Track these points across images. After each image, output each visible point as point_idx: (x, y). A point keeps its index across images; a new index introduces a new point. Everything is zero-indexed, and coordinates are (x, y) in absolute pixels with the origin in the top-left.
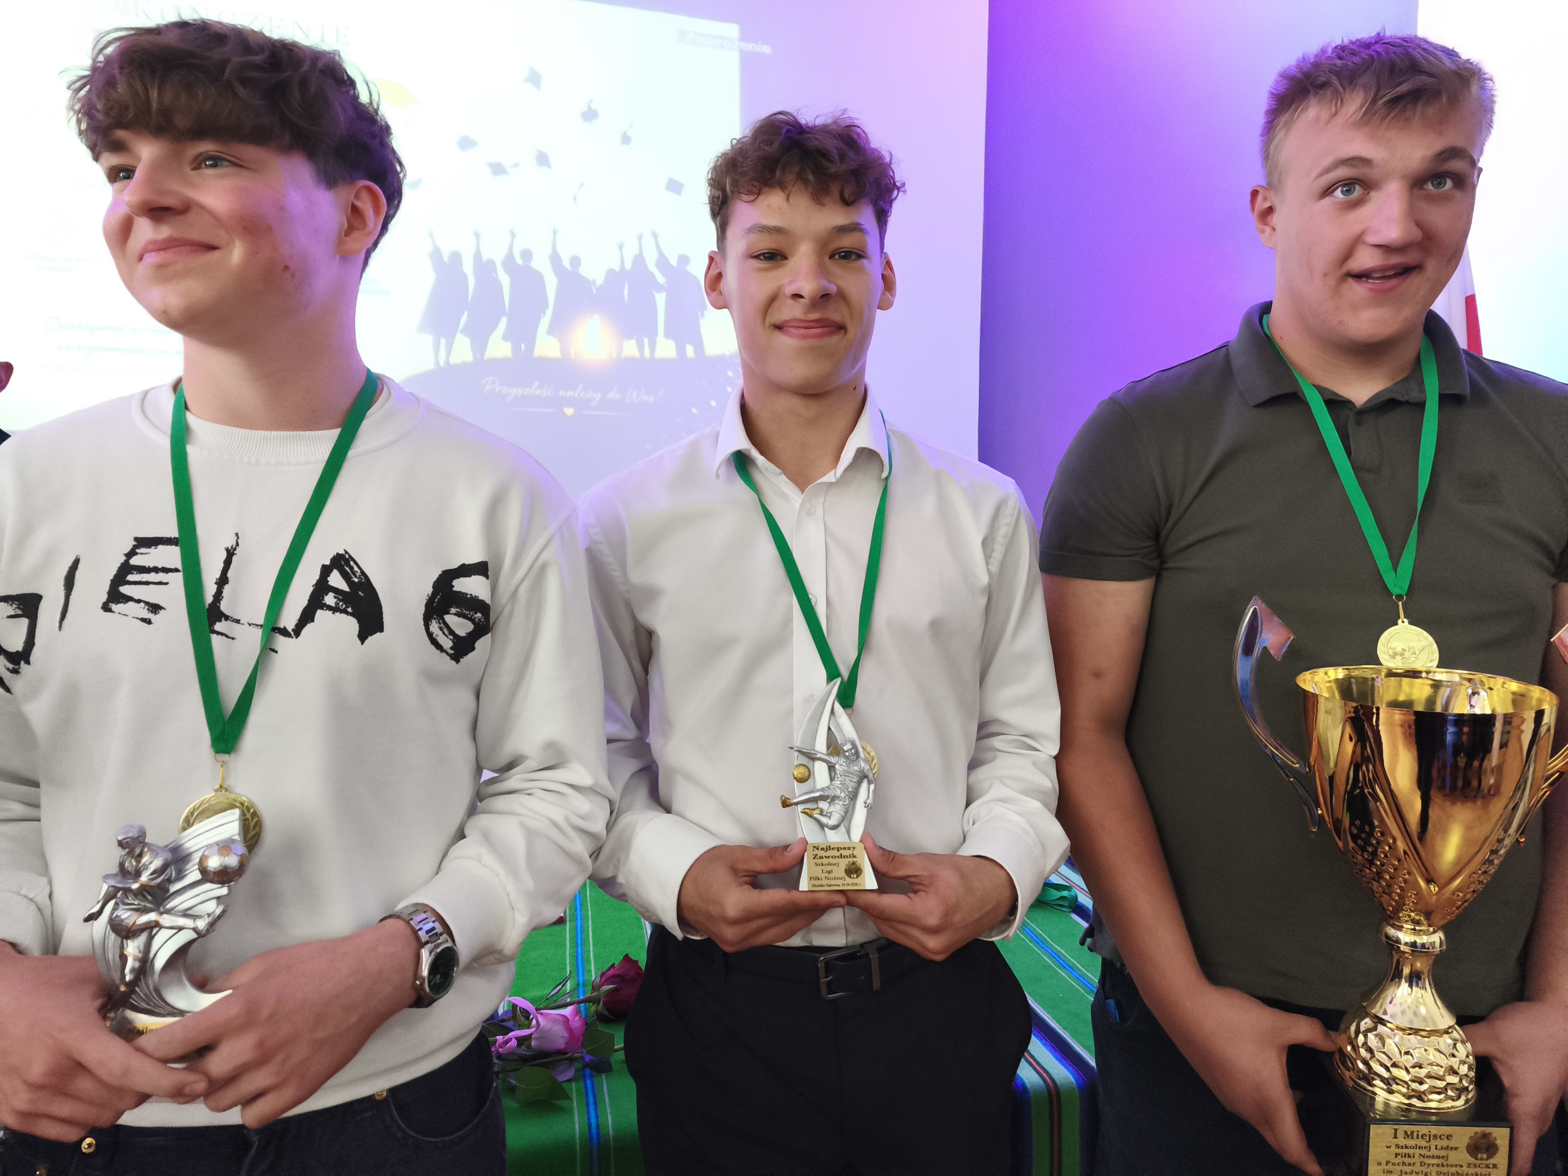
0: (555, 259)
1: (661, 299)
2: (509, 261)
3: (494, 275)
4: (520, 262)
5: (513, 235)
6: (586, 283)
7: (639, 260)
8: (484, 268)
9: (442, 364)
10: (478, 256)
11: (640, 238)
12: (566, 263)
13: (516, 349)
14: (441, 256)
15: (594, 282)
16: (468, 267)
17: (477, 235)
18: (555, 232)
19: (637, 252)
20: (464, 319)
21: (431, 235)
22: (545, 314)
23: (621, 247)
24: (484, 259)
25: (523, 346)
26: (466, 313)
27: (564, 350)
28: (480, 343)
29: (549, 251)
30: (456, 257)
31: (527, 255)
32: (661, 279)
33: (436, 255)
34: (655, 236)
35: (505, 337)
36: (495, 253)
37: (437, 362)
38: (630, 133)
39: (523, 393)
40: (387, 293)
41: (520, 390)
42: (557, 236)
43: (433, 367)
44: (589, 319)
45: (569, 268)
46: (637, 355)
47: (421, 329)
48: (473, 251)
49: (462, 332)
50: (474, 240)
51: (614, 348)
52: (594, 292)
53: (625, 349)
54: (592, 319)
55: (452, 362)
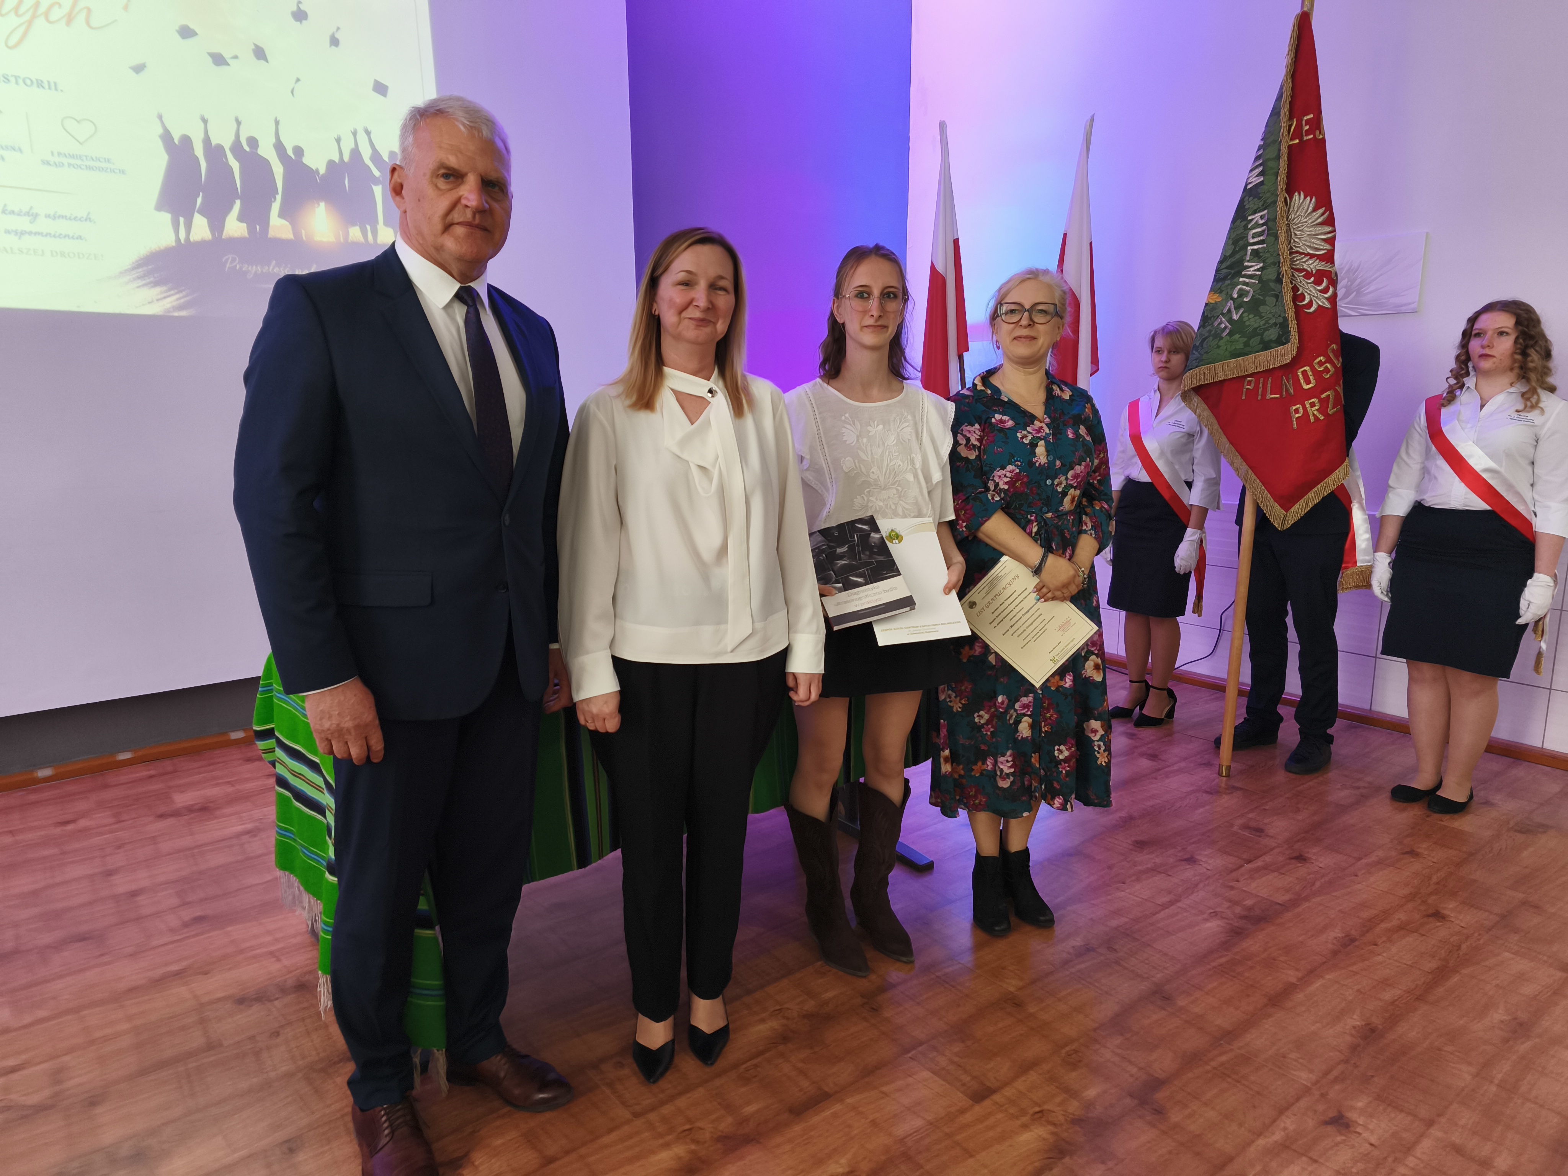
0: (279, 147)
1: (378, 190)
2: (237, 147)
3: (224, 160)
4: (247, 149)
5: (239, 123)
6: (311, 173)
7: (356, 153)
8: (214, 152)
10: (207, 141)
11: (355, 134)
12: (290, 153)
13: (251, 229)
14: (173, 139)
15: (317, 171)
16: (199, 151)
17: (205, 121)
18: (277, 123)
19: (353, 146)
20: (199, 200)
21: (160, 117)
22: (275, 199)
23: (338, 140)
24: (214, 142)
25: (258, 227)
26: (201, 194)
27: (296, 233)
28: (217, 224)
29: (273, 140)
30: (186, 140)
31: (253, 142)
32: (377, 173)
33: (167, 137)
34: (368, 133)
35: (241, 219)
36: (223, 137)
37: (178, 240)
38: (337, 36)
39: (262, 271)
40: (123, 172)
41: (259, 268)
42: (280, 127)
43: (174, 244)
44: (316, 205)
45: (293, 157)
46: (362, 240)
47: (159, 207)
48: (202, 135)
49: (199, 212)
50: (202, 125)
51: (341, 233)
52: (318, 181)
53: (351, 234)
54: (319, 205)
55: (192, 239)
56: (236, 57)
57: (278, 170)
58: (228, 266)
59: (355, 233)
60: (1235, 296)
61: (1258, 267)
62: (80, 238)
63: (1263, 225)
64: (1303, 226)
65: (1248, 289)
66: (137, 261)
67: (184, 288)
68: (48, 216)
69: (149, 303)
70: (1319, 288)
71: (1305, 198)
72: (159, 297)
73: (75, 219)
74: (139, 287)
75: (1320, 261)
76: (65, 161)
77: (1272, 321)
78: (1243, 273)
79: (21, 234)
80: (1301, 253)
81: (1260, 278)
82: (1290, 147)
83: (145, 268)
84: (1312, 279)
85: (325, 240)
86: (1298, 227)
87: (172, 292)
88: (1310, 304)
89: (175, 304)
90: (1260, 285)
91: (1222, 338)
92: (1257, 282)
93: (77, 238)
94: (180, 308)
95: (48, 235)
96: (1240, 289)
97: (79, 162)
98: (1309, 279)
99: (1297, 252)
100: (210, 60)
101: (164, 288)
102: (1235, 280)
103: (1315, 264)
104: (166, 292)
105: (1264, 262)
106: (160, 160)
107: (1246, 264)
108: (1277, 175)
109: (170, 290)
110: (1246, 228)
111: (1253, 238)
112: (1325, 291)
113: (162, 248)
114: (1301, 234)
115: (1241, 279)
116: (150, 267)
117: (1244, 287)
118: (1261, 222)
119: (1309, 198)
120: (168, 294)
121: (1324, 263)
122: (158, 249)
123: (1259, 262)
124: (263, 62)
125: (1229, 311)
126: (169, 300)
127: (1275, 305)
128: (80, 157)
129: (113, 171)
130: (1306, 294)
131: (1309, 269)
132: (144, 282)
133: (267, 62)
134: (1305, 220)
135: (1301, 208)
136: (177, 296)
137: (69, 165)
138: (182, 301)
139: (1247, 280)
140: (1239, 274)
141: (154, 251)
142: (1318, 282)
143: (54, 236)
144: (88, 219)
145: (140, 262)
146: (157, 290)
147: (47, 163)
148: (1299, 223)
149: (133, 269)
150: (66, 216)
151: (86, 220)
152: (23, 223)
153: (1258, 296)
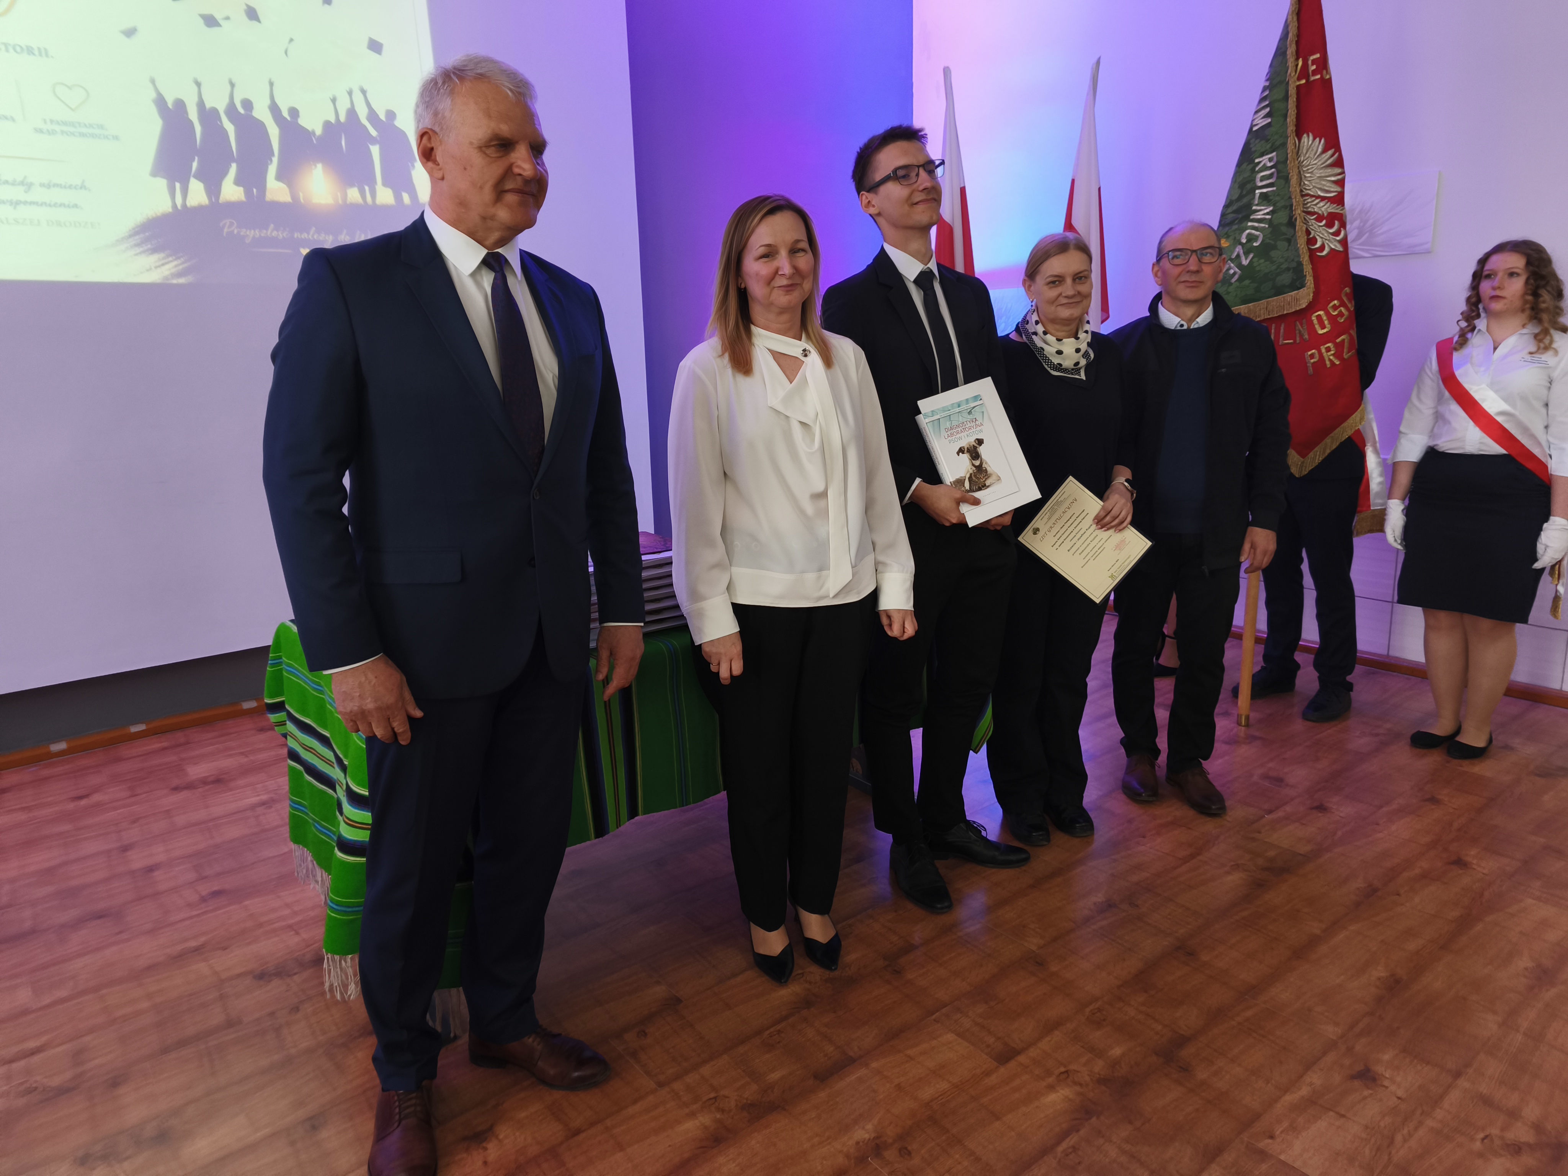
0: (274, 109)
1: (375, 150)
2: (231, 110)
3: (219, 123)
4: (242, 111)
5: (232, 85)
6: (307, 134)
7: (352, 113)
8: (209, 116)
10: (201, 104)
11: (350, 93)
12: (285, 114)
13: (248, 193)
14: (167, 104)
15: (313, 133)
16: (193, 114)
17: (198, 84)
18: (271, 84)
19: (349, 106)
20: (195, 165)
21: (153, 82)
22: (271, 161)
23: (334, 101)
24: (208, 105)
25: (255, 190)
26: (196, 158)
27: (294, 196)
28: (213, 189)
29: (268, 102)
30: (180, 105)
31: (248, 104)
32: (373, 133)
33: (160, 102)
34: (364, 92)
35: (236, 183)
36: (217, 101)
37: (174, 205)
39: (260, 235)
40: (116, 138)
41: (257, 232)
42: (274, 88)
43: (170, 210)
44: (313, 167)
45: (289, 118)
46: (360, 201)
47: (155, 173)
48: (196, 99)
49: (195, 177)
50: (195, 88)
51: (339, 194)
52: (315, 142)
53: (349, 195)
54: (316, 166)
55: (188, 204)
56: (227, 18)
57: (274, 132)
58: (226, 230)
59: (353, 195)
60: (1244, 241)
61: (1268, 210)
62: (76, 206)
63: (1271, 167)
64: (1313, 168)
65: (1258, 233)
66: (134, 229)
67: (181, 254)
68: (42, 185)
69: (147, 270)
70: (1331, 231)
71: (1314, 139)
72: (157, 264)
73: (70, 187)
74: (136, 255)
75: (1331, 203)
76: (57, 128)
77: (1284, 266)
78: (1252, 217)
79: (16, 204)
80: (1312, 196)
81: (1270, 222)
82: (1298, 87)
83: (142, 236)
84: (1324, 222)
85: (323, 202)
86: (1308, 169)
87: (170, 259)
88: (1322, 248)
89: (173, 270)
90: (1271, 229)
91: (1231, 284)
92: (1267, 226)
93: (73, 207)
94: (179, 275)
95: (44, 204)
96: (1249, 234)
97: (72, 129)
98: (1321, 222)
99: (1308, 195)
100: (201, 21)
101: (162, 255)
102: (1243, 225)
103: (1325, 207)
104: (164, 258)
105: (1274, 205)
106: (155, 126)
107: (1254, 208)
108: (1285, 116)
109: (168, 256)
110: (1253, 172)
111: (1261, 181)
112: (1337, 233)
113: (159, 214)
114: (1310, 177)
115: (1250, 224)
116: (147, 234)
117: (1253, 232)
118: (1269, 164)
119: (1318, 139)
120: (166, 261)
121: (1335, 205)
122: (154, 216)
123: (1269, 206)
124: (255, 23)
125: (1238, 256)
126: (167, 267)
127: (1288, 250)
128: (72, 124)
129: (106, 137)
130: (1317, 237)
131: (1320, 212)
132: (141, 249)
133: (259, 21)
134: (1315, 162)
135: (1310, 150)
136: (175, 263)
137: (63, 132)
138: (181, 267)
139: (1256, 224)
140: (1247, 218)
141: (150, 218)
142: (1330, 225)
143: (50, 205)
144: (83, 187)
145: (136, 229)
146: (154, 258)
147: (39, 131)
148: (1308, 165)
149: (131, 236)
150: (61, 185)
151: (81, 188)
152: (17, 193)
153: (1268, 241)
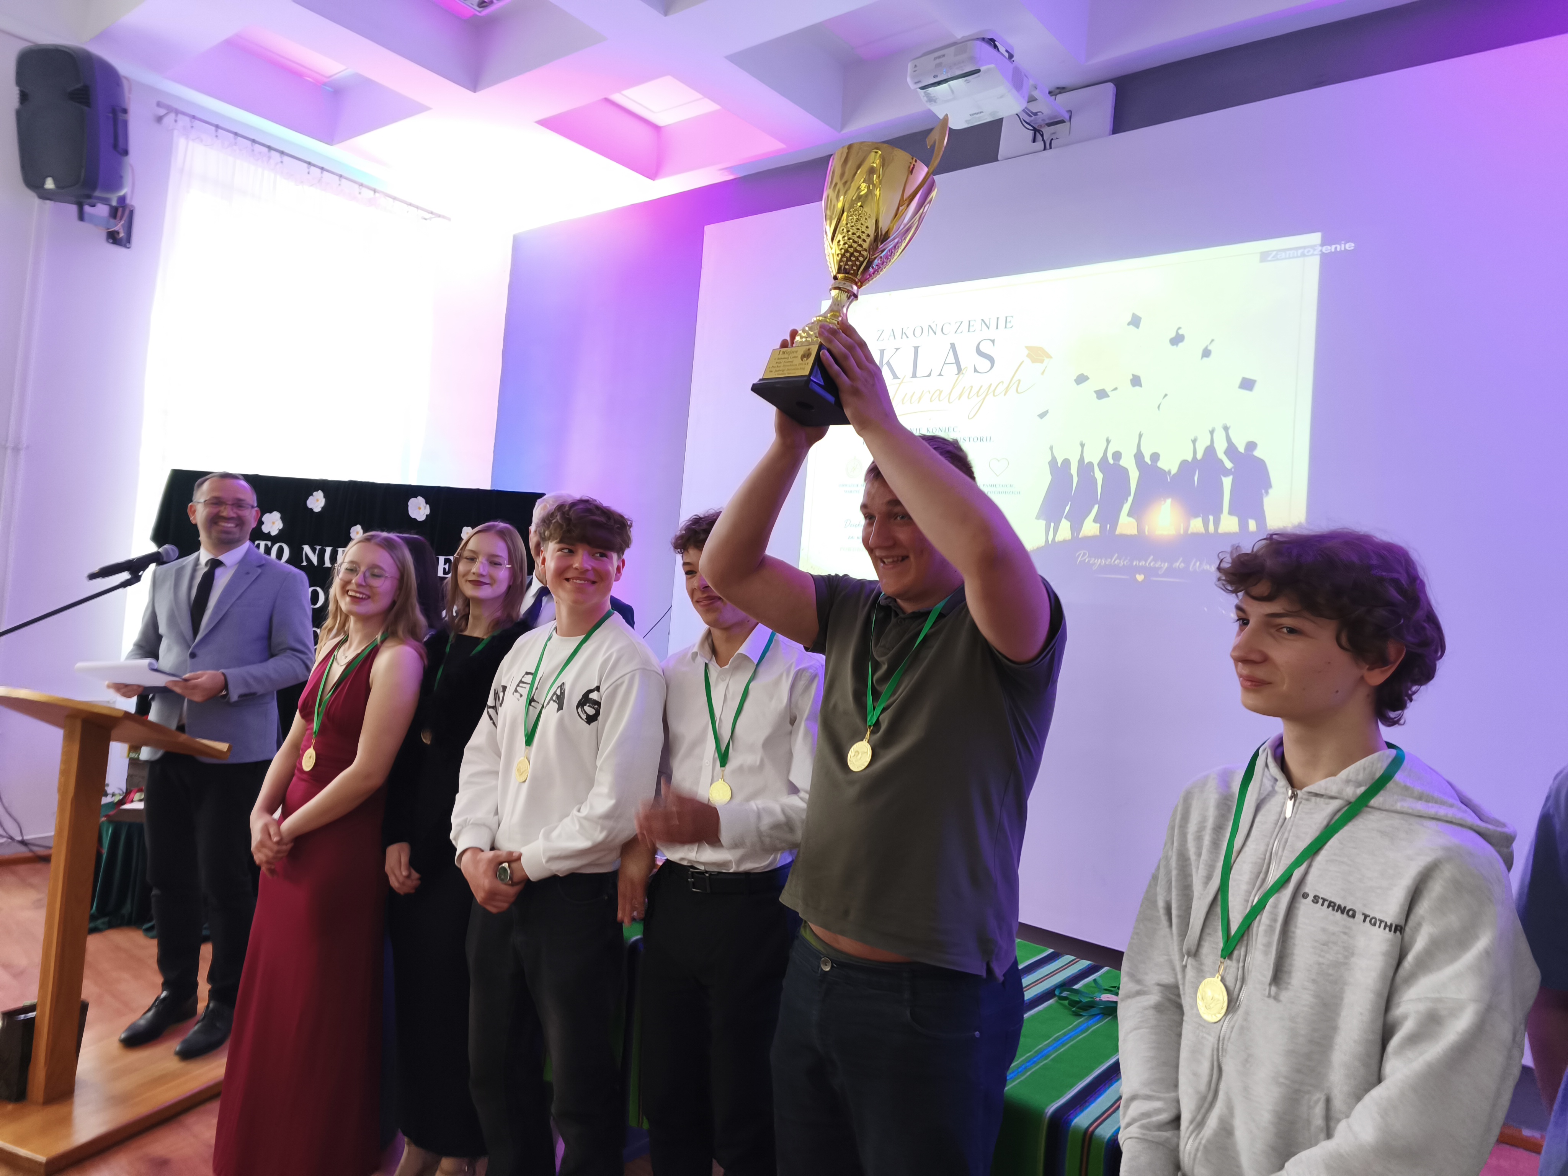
1: (1227, 482)
3: (1092, 474)
7: (1210, 450)
8: (1085, 469)
9: (1050, 542)
10: (1081, 460)
11: (1212, 432)
12: (1147, 459)
13: (1102, 529)
14: (1057, 463)
15: (1169, 472)
16: (1074, 469)
18: (1140, 436)
19: (1208, 443)
20: (1067, 508)
21: (1051, 448)
22: (1127, 500)
23: (1194, 442)
24: (1086, 462)
26: (1070, 503)
27: (1140, 529)
28: (1076, 527)
29: (1134, 451)
30: (1067, 462)
31: (1117, 456)
32: (1229, 465)
33: (1053, 463)
34: (1226, 429)
35: (1095, 521)
37: (1047, 540)
38: (1209, 348)
40: (1019, 493)
42: (1142, 439)
44: (1163, 502)
45: (1149, 463)
46: (1203, 530)
47: (1038, 517)
48: (1078, 457)
49: (1066, 518)
50: (1080, 449)
51: (1182, 525)
52: (1169, 480)
53: (1192, 525)
54: (1165, 502)
55: (1056, 540)
56: (1115, 389)
58: (1079, 560)
85: (1165, 533)
100: (1094, 396)
124: (1137, 388)
129: (1013, 493)
133: (1142, 386)
